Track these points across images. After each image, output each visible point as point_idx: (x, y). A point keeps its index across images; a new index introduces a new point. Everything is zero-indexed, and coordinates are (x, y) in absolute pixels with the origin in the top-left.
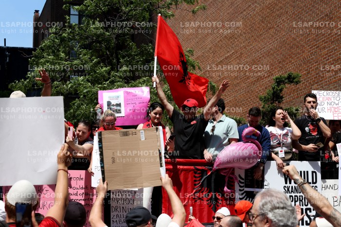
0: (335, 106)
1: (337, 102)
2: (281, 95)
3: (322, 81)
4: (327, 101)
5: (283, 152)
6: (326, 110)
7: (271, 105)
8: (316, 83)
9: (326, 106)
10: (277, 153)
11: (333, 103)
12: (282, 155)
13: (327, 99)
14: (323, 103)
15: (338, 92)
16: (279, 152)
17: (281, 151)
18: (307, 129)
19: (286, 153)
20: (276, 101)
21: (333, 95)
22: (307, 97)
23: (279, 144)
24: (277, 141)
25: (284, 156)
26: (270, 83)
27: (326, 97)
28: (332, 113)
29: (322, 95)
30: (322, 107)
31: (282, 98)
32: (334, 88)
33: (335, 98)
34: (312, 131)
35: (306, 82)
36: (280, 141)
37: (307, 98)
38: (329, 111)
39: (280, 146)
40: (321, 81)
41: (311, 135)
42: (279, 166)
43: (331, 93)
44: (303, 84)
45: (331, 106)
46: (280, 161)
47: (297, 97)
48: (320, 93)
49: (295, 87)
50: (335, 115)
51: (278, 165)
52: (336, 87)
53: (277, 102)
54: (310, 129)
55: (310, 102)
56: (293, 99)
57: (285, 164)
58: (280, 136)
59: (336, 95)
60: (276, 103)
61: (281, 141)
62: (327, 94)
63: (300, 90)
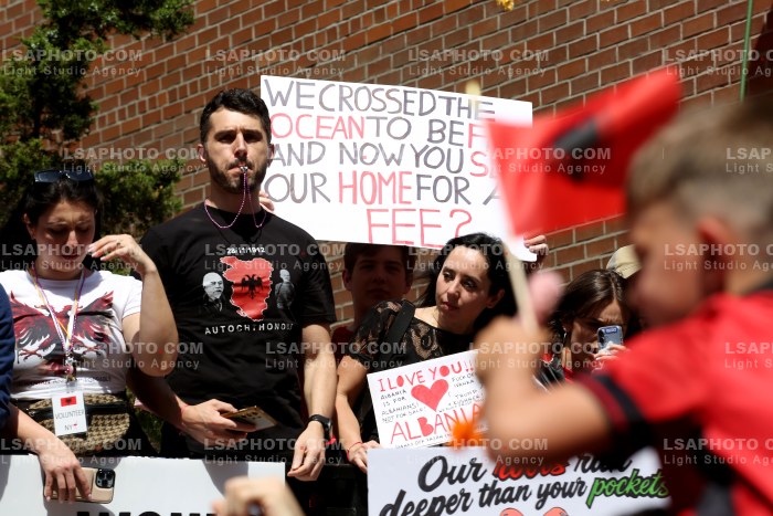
0: (380, 168)
1: (392, 147)
2: (81, 93)
3: (309, 27)
4: (340, 137)
5: (80, 406)
6: (331, 188)
7: (21, 150)
8: (278, 40)
9: (330, 166)
10: (43, 415)
11: (369, 153)
12: (71, 420)
13: (341, 126)
14: (316, 151)
15: (399, 91)
16: (57, 409)
17: (68, 401)
18: (212, 282)
19: (94, 411)
20: (52, 124)
21: (376, 104)
22: (213, 107)
23: (57, 359)
24: (44, 347)
25: (83, 428)
26: (19, 23)
27: (337, 114)
28: (362, 207)
29: (315, 102)
30: (309, 169)
31: (84, 108)
32: (374, 69)
33: (384, 124)
34: (238, 296)
35: (225, 29)
36: (60, 346)
37: (214, 116)
38: (348, 193)
39: (60, 374)
40: (301, 30)
41: (231, 315)
42: (55, 485)
43: (363, 97)
44: (205, 37)
45: (360, 168)
46: (61, 458)
47: (172, 113)
48: (304, 90)
49: (160, 54)
50: (377, 218)
51: (50, 479)
52: (384, 64)
53: (57, 132)
54: (227, 284)
55: (228, 137)
56: (148, 121)
57: (88, 473)
58: (64, 316)
59: (393, 106)
60: (52, 139)
61: (66, 345)
62: (342, 99)
63: (190, 73)
